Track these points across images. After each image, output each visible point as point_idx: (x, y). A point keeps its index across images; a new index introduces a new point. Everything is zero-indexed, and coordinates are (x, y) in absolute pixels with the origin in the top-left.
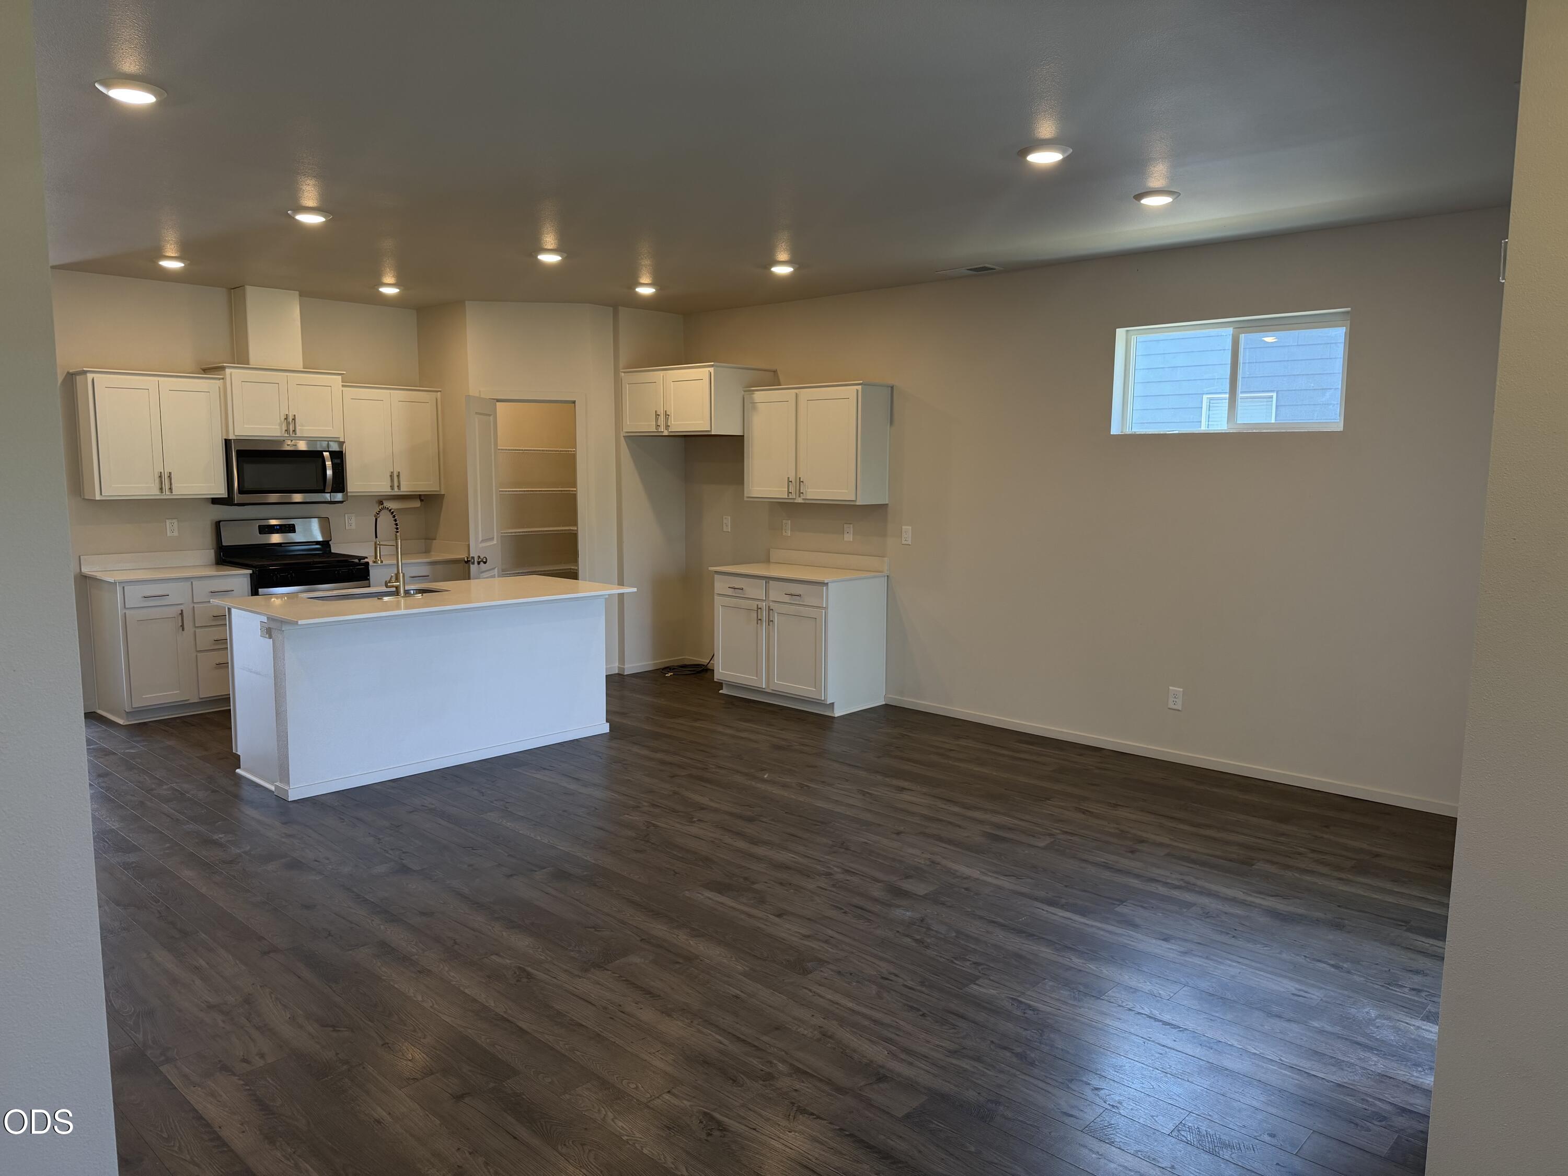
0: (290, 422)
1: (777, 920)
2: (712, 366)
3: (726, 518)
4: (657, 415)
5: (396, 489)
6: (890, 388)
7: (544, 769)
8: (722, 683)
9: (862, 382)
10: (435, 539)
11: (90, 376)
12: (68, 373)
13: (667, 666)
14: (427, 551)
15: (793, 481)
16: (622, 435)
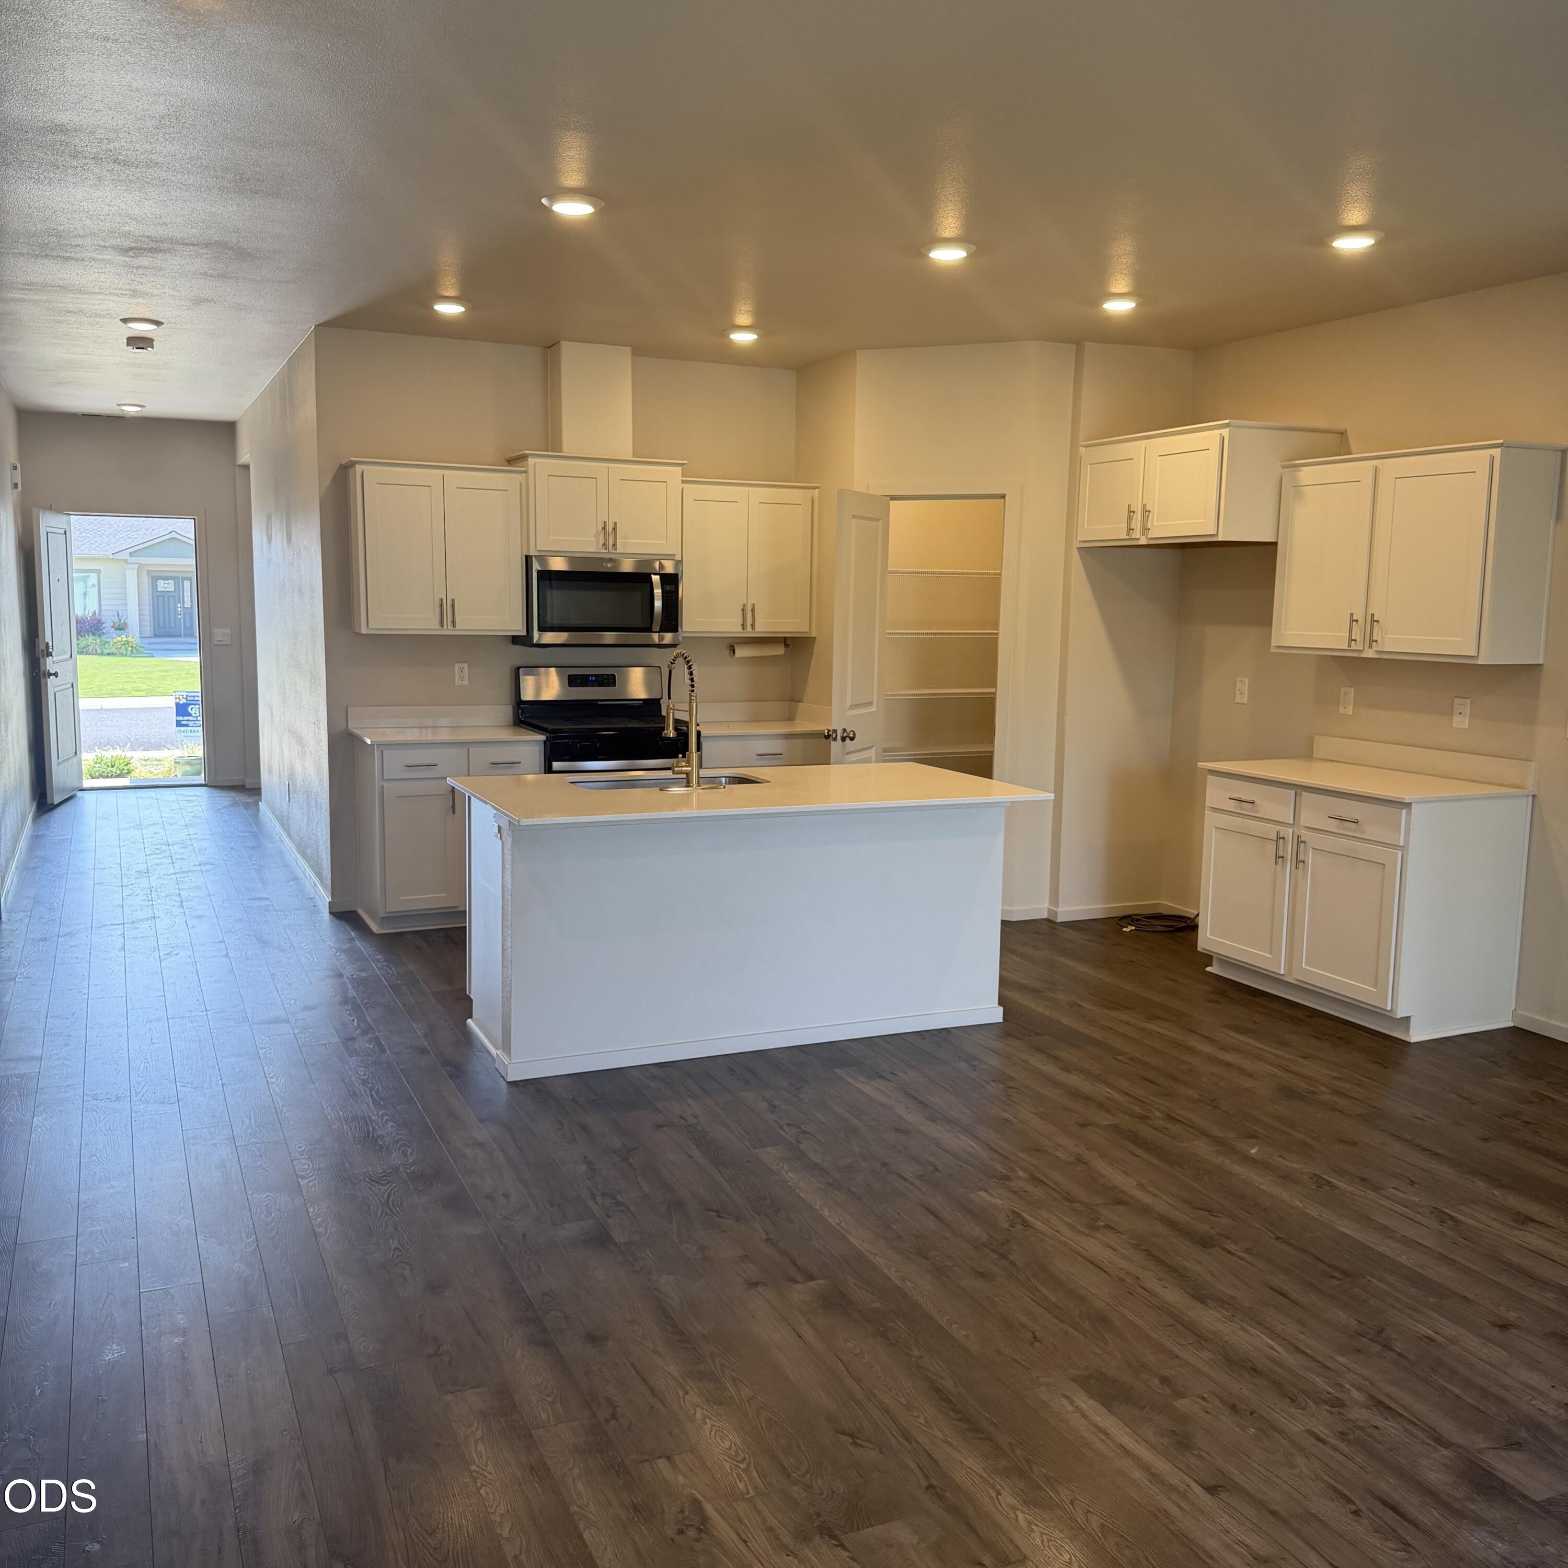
0: (609, 532)
1: (1204, 1497)
2: (1227, 425)
3: (1241, 681)
4: (1131, 512)
5: (749, 628)
6: (1559, 453)
7: (881, 1077)
8: (1211, 957)
9: (1501, 441)
10: (801, 702)
11: (359, 468)
12: (341, 465)
13: (1125, 914)
14: (790, 718)
15: (1361, 621)
16: (1075, 547)
